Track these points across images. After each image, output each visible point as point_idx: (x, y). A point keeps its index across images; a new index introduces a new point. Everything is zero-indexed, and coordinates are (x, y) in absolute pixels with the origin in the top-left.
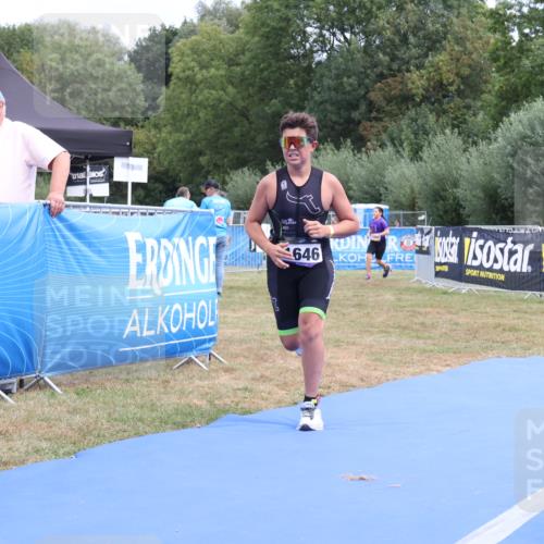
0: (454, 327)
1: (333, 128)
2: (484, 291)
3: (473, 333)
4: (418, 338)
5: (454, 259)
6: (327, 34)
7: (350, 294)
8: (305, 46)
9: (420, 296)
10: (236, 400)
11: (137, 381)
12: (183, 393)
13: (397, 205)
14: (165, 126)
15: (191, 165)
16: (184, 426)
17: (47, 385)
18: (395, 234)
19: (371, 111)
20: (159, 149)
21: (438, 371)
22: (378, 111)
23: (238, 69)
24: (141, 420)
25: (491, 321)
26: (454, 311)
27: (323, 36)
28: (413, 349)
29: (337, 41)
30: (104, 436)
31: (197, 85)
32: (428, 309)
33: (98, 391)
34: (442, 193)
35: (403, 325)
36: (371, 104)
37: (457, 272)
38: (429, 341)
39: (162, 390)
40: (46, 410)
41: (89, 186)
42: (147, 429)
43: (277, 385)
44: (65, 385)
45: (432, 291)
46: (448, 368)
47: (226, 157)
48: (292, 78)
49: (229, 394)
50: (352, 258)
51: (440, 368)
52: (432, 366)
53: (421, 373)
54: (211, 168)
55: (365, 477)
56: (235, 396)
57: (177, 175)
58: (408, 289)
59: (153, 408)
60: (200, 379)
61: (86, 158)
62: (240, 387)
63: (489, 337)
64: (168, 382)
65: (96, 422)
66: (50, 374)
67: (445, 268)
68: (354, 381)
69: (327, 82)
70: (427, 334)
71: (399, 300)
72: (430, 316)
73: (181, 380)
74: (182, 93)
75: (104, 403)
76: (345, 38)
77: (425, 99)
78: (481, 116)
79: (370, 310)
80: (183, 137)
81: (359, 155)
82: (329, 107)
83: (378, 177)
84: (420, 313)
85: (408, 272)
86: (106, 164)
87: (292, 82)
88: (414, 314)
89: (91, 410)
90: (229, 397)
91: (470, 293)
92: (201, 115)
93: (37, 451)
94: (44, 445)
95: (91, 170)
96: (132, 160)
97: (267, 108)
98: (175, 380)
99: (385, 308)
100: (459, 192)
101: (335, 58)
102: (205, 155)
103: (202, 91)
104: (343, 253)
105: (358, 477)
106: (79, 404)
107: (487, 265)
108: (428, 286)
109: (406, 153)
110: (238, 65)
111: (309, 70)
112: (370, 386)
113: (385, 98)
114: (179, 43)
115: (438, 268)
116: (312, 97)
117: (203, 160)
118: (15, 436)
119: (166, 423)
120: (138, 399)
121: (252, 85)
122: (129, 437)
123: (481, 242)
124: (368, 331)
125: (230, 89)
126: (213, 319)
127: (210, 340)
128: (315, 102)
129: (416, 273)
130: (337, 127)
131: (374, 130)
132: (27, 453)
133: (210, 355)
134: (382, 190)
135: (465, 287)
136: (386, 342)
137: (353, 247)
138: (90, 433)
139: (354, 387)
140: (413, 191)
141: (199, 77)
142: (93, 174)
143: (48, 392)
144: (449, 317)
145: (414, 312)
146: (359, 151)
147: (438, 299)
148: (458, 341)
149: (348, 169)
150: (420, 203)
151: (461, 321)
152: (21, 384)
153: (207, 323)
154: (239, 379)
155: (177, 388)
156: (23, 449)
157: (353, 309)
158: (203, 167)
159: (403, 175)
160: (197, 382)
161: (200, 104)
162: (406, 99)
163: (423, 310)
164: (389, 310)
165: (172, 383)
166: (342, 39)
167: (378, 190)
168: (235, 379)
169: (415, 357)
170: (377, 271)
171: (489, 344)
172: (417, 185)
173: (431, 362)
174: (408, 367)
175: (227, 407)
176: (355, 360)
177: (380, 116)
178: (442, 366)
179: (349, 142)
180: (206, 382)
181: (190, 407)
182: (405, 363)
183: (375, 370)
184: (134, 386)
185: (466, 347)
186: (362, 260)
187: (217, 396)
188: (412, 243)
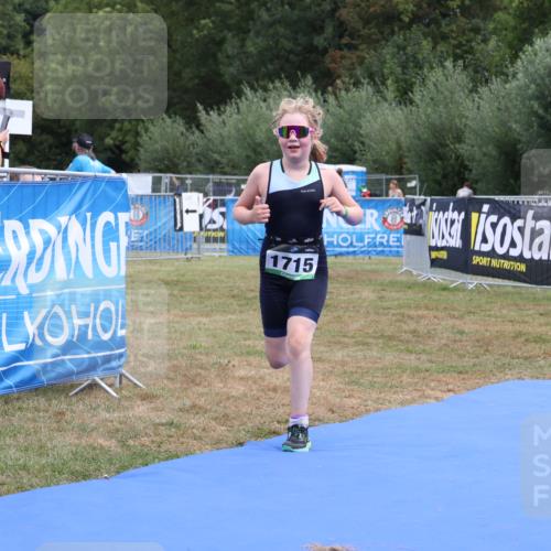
0: (458, 337)
1: (287, 60)
2: (498, 286)
3: (484, 344)
4: (410, 352)
5: (456, 242)
9: (410, 294)
10: (157, 439)
11: (18, 413)
12: (84, 430)
13: (377, 166)
16: (86, 477)
18: (375, 208)
19: (341, 37)
21: (437, 399)
22: (351, 36)
24: (25, 468)
25: (509, 328)
26: (456, 313)
28: (401, 368)
32: (422, 312)
35: (388, 333)
36: (342, 28)
37: (460, 259)
38: (424, 357)
39: (55, 425)
42: (34, 481)
43: (215, 419)
45: (427, 286)
46: (451, 394)
49: (148, 431)
52: (429, 392)
53: (413, 401)
56: (156, 435)
58: (393, 284)
59: (42, 450)
60: (108, 410)
62: (163, 421)
63: (506, 350)
64: (62, 414)
67: (443, 255)
68: (322, 413)
70: (421, 347)
71: (381, 298)
77: (416, 18)
78: (493, 42)
79: (341, 312)
81: (324, 97)
82: (282, 30)
83: (351, 127)
84: (409, 317)
85: (394, 260)
88: (403, 318)
90: (147, 435)
91: (479, 289)
96: (10, 103)
98: (73, 412)
99: (363, 310)
100: (463, 149)
105: (328, 548)
107: (501, 251)
108: (422, 279)
109: (390, 95)
112: (344, 419)
113: (361, 18)
115: (434, 254)
116: (259, 16)
119: (61, 473)
120: (21, 438)
123: (494, 218)
124: (339, 343)
126: (123, 327)
128: (263, 23)
129: (404, 258)
130: (292, 57)
131: (346, 63)
133: (121, 375)
134: (357, 146)
135: (473, 281)
136: (365, 357)
140: (399, 147)
144: (451, 322)
145: (403, 315)
146: (324, 91)
147: (435, 297)
148: (461, 356)
150: (409, 163)
151: (466, 329)
154: (161, 410)
159: (386, 125)
164: (368, 313)
165: (67, 417)
167: (352, 146)
168: (156, 409)
169: (405, 378)
170: (351, 257)
171: (507, 360)
172: (406, 139)
173: (427, 385)
174: (395, 393)
175: (146, 449)
176: (322, 384)
177: (355, 42)
178: (442, 391)
179: (310, 80)
180: (116, 415)
181: (94, 448)
182: (391, 387)
183: (349, 397)
184: (15, 420)
185: (474, 365)
186: (331, 244)
187: (132, 434)
188: (398, 220)
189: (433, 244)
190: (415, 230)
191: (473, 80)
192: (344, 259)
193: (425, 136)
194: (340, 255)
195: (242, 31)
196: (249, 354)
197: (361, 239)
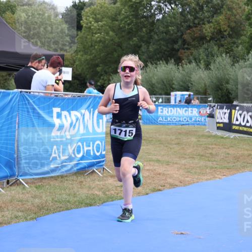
0: (227, 155)
1: (164, 53)
2: (242, 137)
3: (237, 158)
4: (209, 161)
5: (226, 121)
6: (162, 5)
7: (173, 138)
8: (151, 11)
9: (209, 139)
10: (117, 192)
11: (66, 182)
12: (90, 188)
13: (197, 93)
14: (80, 51)
15: (93, 71)
16: (91, 205)
17: (21, 183)
18: (196, 108)
19: (184, 45)
20: (77, 63)
21: (219, 178)
22: (188, 45)
23: (117, 23)
24: (69, 201)
25: (246, 153)
26: (226, 147)
27: (160, 6)
28: (206, 167)
29: (167, 9)
30: (50, 210)
32: (214, 146)
33: (47, 187)
34: (221, 87)
35: (202, 154)
36: (184, 42)
37: (228, 127)
38: (214, 163)
39: (79, 186)
40: (21, 196)
42: (72, 206)
44: (30, 183)
45: (216, 136)
46: (225, 177)
47: (110, 67)
48: (144, 28)
49: (113, 189)
50: (175, 119)
51: (220, 177)
52: (216, 176)
53: (211, 179)
54: (102, 73)
55: (183, 233)
56: (116, 190)
57: (86, 76)
58: (203, 136)
59: (75, 195)
60: (99, 181)
63: (245, 161)
64: (82, 182)
65: (46, 202)
66: (22, 178)
67: (221, 125)
68: (177, 183)
69: (161, 29)
70: (213, 159)
71: (199, 141)
72: (214, 150)
73: (88, 180)
74: (88, 35)
75: (50, 192)
76: (171, 7)
77: (212, 38)
78: (240, 48)
79: (184, 146)
80: (88, 57)
81: (178, 67)
82: (162, 42)
83: (188, 78)
84: (209, 148)
85: (203, 127)
87: (144, 30)
88: (207, 148)
89: (44, 196)
91: (235, 138)
93: (16, 217)
94: (20, 214)
96: (64, 69)
97: (131, 43)
99: (192, 145)
100: (229, 86)
101: (166, 17)
102: (99, 67)
104: (170, 116)
105: (180, 233)
106: (38, 193)
107: (243, 124)
108: (213, 134)
109: (202, 65)
110: (117, 21)
111: (153, 23)
112: (185, 185)
113: (192, 38)
114: (87, 10)
115: (218, 125)
116: (154, 37)
117: (99, 69)
118: (5, 209)
119: (82, 204)
120: (67, 191)
121: (124, 31)
122: (63, 211)
123: (240, 112)
124: (183, 157)
125: (111, 33)
126: (104, 150)
127: (103, 161)
128: (156, 40)
129: (207, 127)
130: (166, 53)
131: (186, 54)
132: (11, 218)
133: (103, 168)
134: (190, 85)
135: (232, 135)
136: (193, 163)
137: (175, 114)
138: (43, 208)
139: (177, 186)
140: (205, 86)
143: (21, 187)
144: (224, 150)
145: (207, 147)
146: (178, 65)
147: (218, 140)
148: (229, 163)
149: (173, 74)
150: (209, 91)
151: (230, 152)
152: (8, 182)
153: (101, 152)
155: (87, 185)
156: (9, 216)
157: (175, 146)
158: (99, 72)
159: (200, 77)
160: (98, 183)
161: (96, 42)
162: (202, 39)
163: (210, 146)
164: (194, 146)
165: (84, 183)
166: (170, 8)
167: (188, 85)
169: (208, 171)
170: (187, 126)
171: (245, 164)
172: (208, 82)
173: (216, 173)
174: (204, 176)
175: (112, 195)
176: (177, 172)
177: (189, 47)
178: (221, 176)
179: (173, 60)
180: (102, 183)
181: (94, 195)
182: (203, 174)
183: (187, 177)
184: (65, 184)
185: (233, 166)
186: (180, 121)
187: (107, 190)
188: (205, 112)
189: (218, 121)
190: (211, 116)
191: (233, 61)
192: (183, 126)
193: (215, 82)
194: (183, 125)
195: (148, 43)
196: (150, 161)
197: (191, 119)
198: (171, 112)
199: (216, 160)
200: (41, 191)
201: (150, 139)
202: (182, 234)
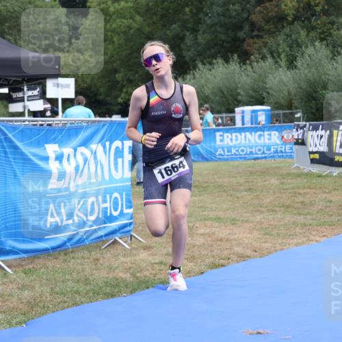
0: (328, 204)
1: (222, 46)
4: (300, 214)
9: (299, 181)
10: (153, 272)
11: (73, 260)
12: (111, 269)
13: (277, 106)
15: (109, 81)
16: (113, 296)
17: (0, 267)
18: (277, 130)
19: (253, 31)
21: (317, 241)
22: (259, 30)
24: (77, 292)
26: (327, 190)
28: (295, 224)
30: (48, 307)
31: (111, 16)
32: (305, 191)
33: (42, 270)
34: (314, 95)
35: (287, 204)
36: (253, 26)
38: (309, 217)
39: (94, 267)
41: (27, 103)
42: (83, 300)
43: (187, 259)
44: (15, 267)
45: (309, 175)
46: (325, 238)
47: (137, 73)
48: (188, 6)
49: (148, 268)
50: (243, 151)
51: (318, 239)
52: (312, 237)
53: (303, 243)
54: (124, 83)
55: (260, 331)
57: (98, 90)
58: (289, 174)
59: (87, 282)
60: (124, 256)
61: (24, 80)
62: (157, 261)
64: (98, 260)
65: (41, 296)
67: (317, 156)
68: (249, 252)
69: (216, 9)
70: (306, 211)
71: (282, 183)
72: (308, 196)
73: (108, 257)
75: (47, 279)
77: (296, 18)
79: (259, 193)
81: (244, 67)
82: (219, 29)
83: (261, 84)
84: (299, 194)
85: (289, 160)
86: (39, 84)
87: (187, 10)
88: (295, 194)
89: (37, 286)
90: (147, 270)
91: (340, 175)
92: (115, 39)
95: (28, 90)
96: (61, 80)
97: (168, 32)
98: (104, 258)
99: (271, 191)
102: (120, 73)
103: (115, 20)
104: (235, 147)
105: (255, 332)
106: (27, 280)
108: (306, 171)
109: (283, 63)
112: (262, 255)
113: (264, 19)
115: (312, 156)
116: (205, 21)
117: (119, 76)
119: (98, 294)
120: (75, 275)
121: (155, 14)
122: (68, 307)
124: (258, 211)
125: (138, 18)
127: (131, 224)
128: (208, 25)
129: (295, 159)
130: (225, 44)
131: (256, 46)
133: (131, 236)
134: (265, 94)
135: (336, 171)
136: (274, 219)
137: (243, 142)
138: (37, 305)
139: (248, 257)
140: (289, 93)
141: (112, 9)
142: (30, 93)
144: (324, 195)
146: (244, 64)
147: (314, 181)
148: (331, 215)
149: (237, 79)
150: (296, 103)
151: (333, 199)
153: (122, 211)
154: (155, 255)
155: (106, 265)
158: (118, 82)
159: (281, 81)
160: (123, 259)
161: (114, 31)
162: (281, 19)
163: (301, 191)
164: (275, 193)
165: (101, 261)
167: (261, 95)
168: (152, 255)
169: (298, 230)
170: (263, 161)
172: (293, 88)
173: (311, 234)
174: (292, 239)
175: (147, 279)
176: (249, 235)
177: (261, 34)
178: (320, 237)
179: (236, 57)
180: (129, 259)
181: (117, 279)
182: (290, 235)
183: (265, 242)
184: (71, 265)
185: (338, 220)
186: (251, 153)
187: (139, 270)
188: (291, 137)
189: (311, 150)
190: (301, 142)
191: (332, 52)
192: (257, 161)
193: (305, 87)
194: (258, 158)
195: (195, 31)
196: (205, 219)
197: (269, 149)
198: (237, 140)
199: (310, 211)
200: (32, 278)
201: (205, 185)
202: (259, 333)
